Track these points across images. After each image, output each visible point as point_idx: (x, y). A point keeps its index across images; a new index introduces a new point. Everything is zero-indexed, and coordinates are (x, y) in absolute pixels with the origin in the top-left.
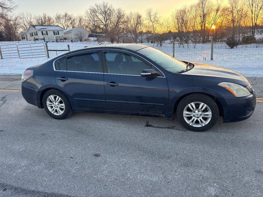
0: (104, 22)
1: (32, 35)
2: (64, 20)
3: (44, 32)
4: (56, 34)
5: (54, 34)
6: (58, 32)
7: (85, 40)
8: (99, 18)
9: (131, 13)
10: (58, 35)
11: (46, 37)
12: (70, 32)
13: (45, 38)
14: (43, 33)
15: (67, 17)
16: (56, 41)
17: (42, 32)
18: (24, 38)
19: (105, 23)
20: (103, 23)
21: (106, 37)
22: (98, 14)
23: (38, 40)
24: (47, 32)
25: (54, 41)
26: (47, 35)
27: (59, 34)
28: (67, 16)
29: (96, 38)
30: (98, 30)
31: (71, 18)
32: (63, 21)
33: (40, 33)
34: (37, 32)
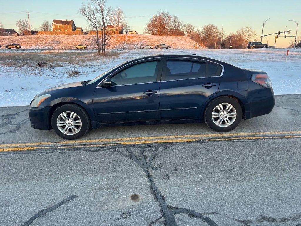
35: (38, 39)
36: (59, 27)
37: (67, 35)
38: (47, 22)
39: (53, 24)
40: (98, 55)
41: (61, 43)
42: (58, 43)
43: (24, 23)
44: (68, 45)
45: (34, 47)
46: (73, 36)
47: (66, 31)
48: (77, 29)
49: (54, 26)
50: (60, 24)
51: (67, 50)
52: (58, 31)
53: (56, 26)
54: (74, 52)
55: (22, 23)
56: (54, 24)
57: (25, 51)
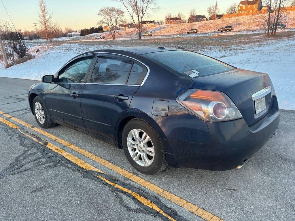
35: (221, 23)
36: (244, 8)
37: (250, 16)
38: (235, 4)
39: (239, 6)
40: (266, 36)
41: (241, 25)
42: (238, 25)
43: (213, 8)
44: (247, 26)
45: (215, 31)
46: (257, 15)
47: (251, 11)
48: (263, 8)
49: (240, 7)
50: (247, 5)
51: (238, 32)
52: (243, 12)
53: (242, 7)
54: (244, 33)
55: (212, 8)
56: (241, 5)
57: (200, 36)
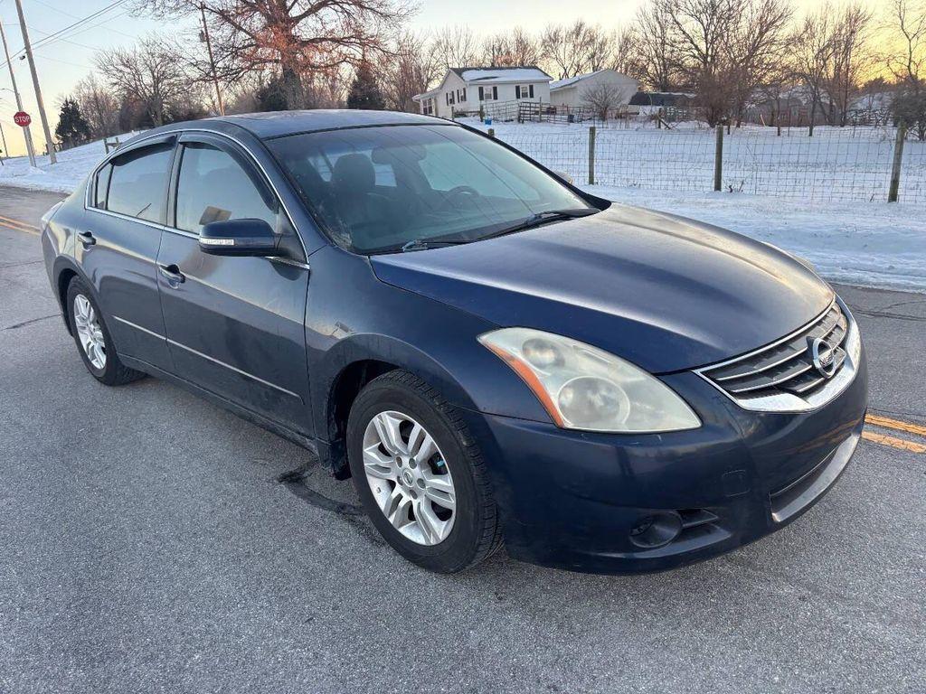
0: (703, 46)
1: (452, 101)
2: (571, 46)
3: (488, 90)
4: (525, 95)
5: (518, 97)
6: (531, 87)
7: (619, 116)
8: (684, 33)
9: (828, 7)
10: (529, 99)
11: (489, 105)
12: (573, 86)
13: (484, 110)
14: (485, 92)
15: (583, 37)
16: (519, 120)
17: (481, 90)
18: (431, 111)
19: (707, 49)
20: (697, 48)
21: (697, 102)
22: (681, 18)
23: (465, 116)
24: (495, 89)
25: (513, 117)
26: (496, 98)
27: (532, 96)
28: (583, 32)
29: (656, 109)
30: (674, 77)
31: (592, 40)
32: (565, 50)
33: (473, 94)
34: (464, 89)
